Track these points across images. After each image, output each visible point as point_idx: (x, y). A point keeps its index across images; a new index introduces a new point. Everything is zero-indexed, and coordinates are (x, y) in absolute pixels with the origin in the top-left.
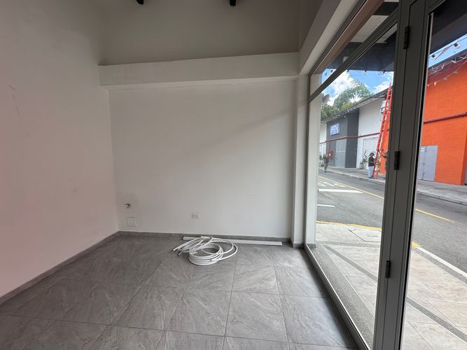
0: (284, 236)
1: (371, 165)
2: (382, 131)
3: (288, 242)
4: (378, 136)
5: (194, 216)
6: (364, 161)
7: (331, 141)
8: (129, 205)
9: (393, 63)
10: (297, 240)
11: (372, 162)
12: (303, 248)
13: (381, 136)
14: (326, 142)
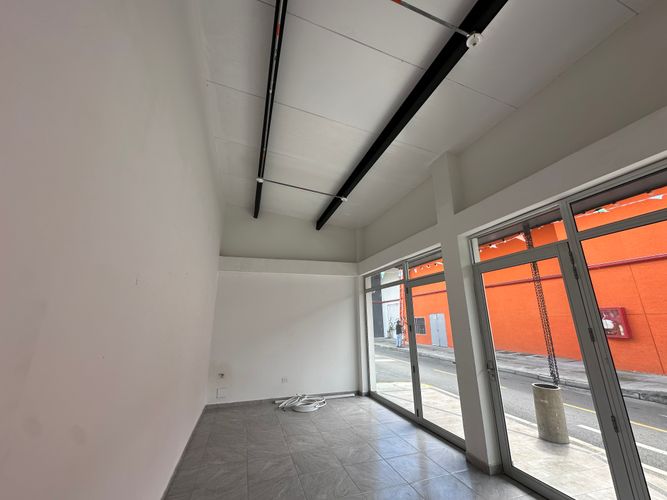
0: (355, 390)
3: (359, 394)
4: (398, 302)
8: (222, 375)
10: (364, 390)
12: (369, 396)
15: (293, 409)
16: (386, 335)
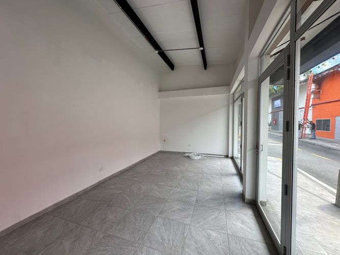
0: (225, 154)
2: (306, 106)
4: (304, 109)
5: (189, 146)
7: (274, 113)
8: (165, 140)
9: (283, 79)
10: (230, 155)
12: (232, 158)
13: (306, 109)
14: (271, 112)
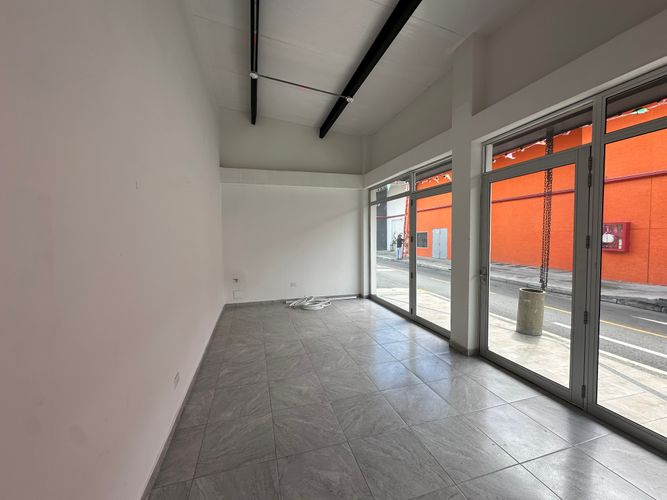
1: (399, 246)
3: (360, 296)
5: (292, 285)
6: (394, 243)
8: (236, 280)
11: (400, 242)
12: (370, 297)
13: (405, 218)
15: (302, 308)
16: (389, 248)
